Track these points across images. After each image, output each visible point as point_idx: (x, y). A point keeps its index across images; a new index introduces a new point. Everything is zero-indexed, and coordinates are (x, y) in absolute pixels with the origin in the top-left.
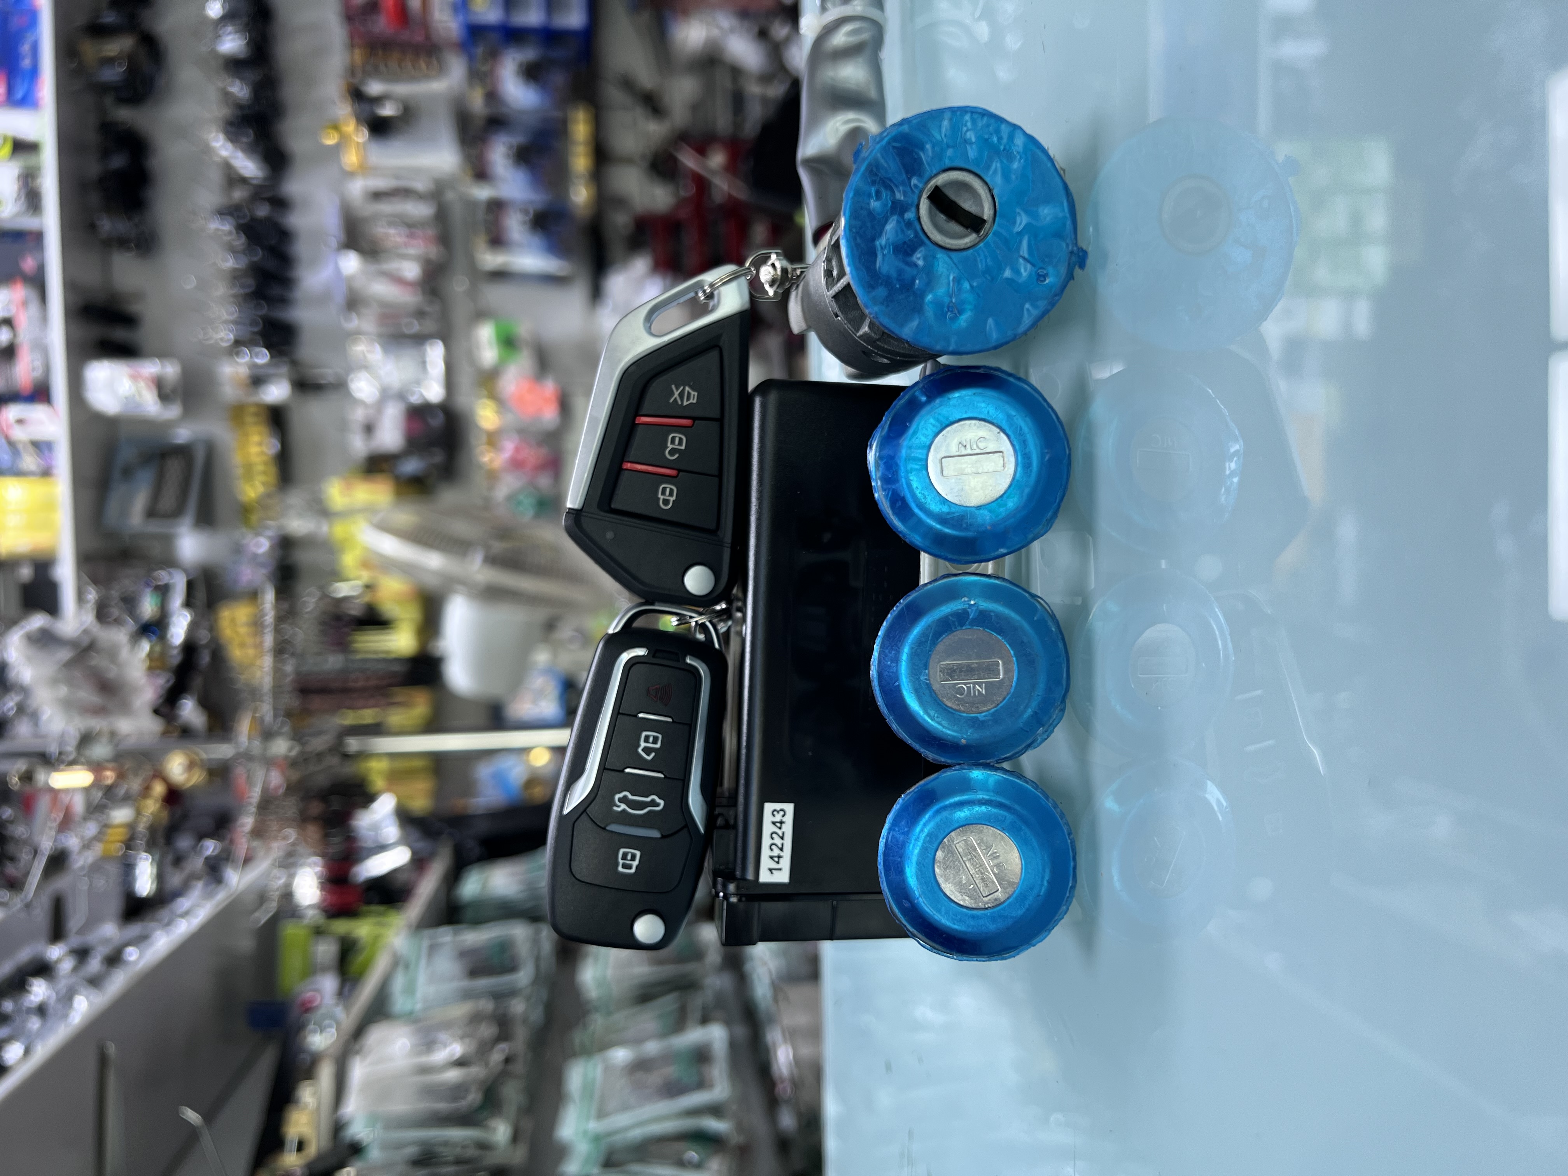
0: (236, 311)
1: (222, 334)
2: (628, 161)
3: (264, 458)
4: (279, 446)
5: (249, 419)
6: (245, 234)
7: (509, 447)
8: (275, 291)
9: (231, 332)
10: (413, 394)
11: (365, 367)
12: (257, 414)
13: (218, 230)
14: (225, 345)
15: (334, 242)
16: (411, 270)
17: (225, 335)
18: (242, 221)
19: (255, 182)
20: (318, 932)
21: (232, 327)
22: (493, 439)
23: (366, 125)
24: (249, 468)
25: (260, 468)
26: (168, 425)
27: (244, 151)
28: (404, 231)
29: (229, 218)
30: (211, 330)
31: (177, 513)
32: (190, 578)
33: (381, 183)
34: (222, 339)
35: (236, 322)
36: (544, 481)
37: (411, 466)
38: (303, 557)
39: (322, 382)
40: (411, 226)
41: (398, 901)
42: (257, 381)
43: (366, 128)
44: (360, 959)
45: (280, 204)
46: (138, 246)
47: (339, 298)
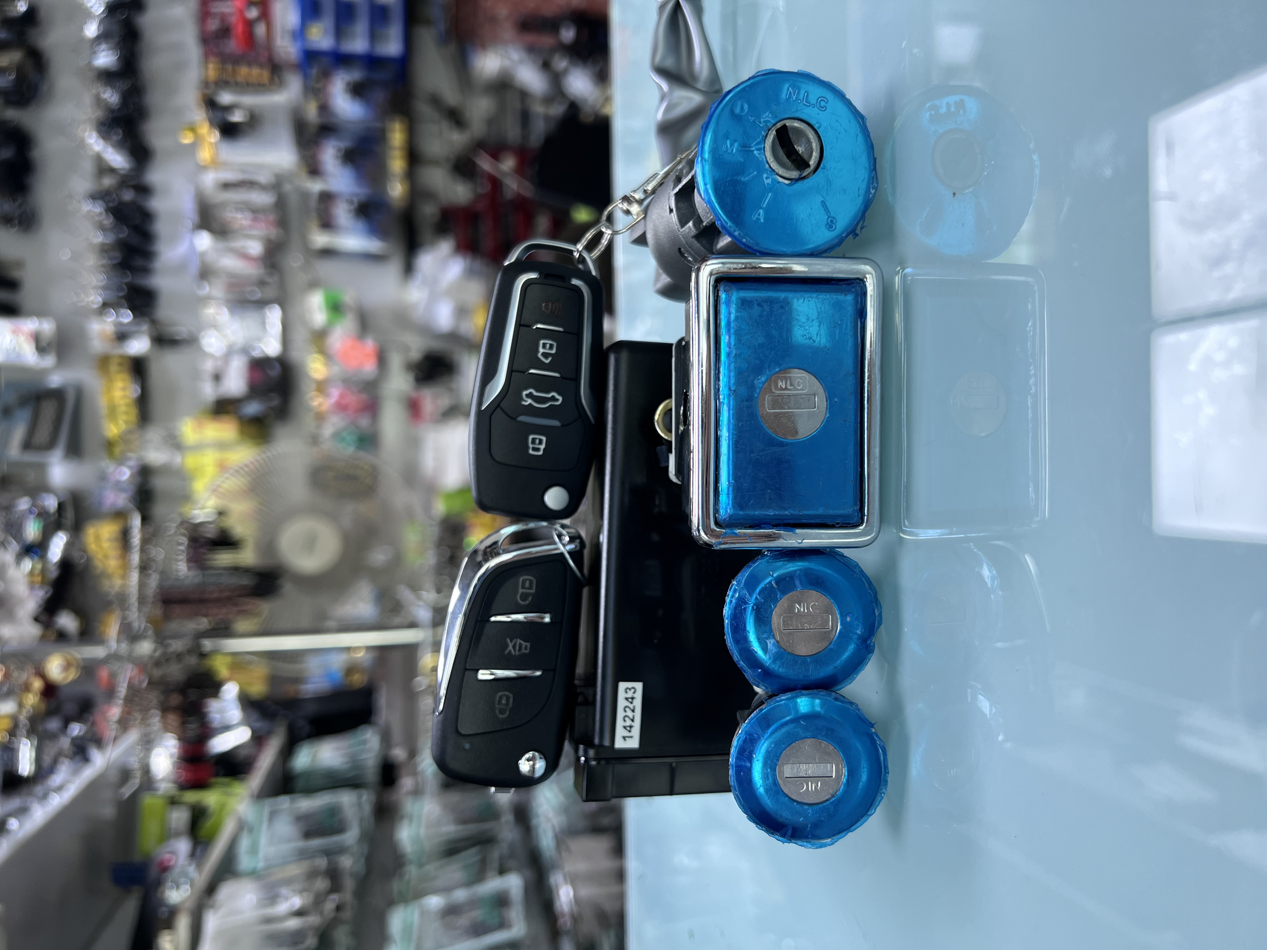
0: (104, 279)
1: (92, 298)
2: (435, 162)
3: (127, 401)
4: (139, 391)
5: (114, 367)
6: (113, 214)
7: (335, 393)
8: (139, 262)
9: (100, 296)
10: (254, 349)
11: (215, 326)
12: (120, 364)
13: (89, 211)
14: (95, 306)
15: (189, 224)
16: (255, 248)
17: (95, 299)
18: (111, 205)
19: (122, 172)
20: (173, 802)
21: (101, 292)
22: (322, 387)
23: (218, 128)
24: (113, 411)
25: (123, 409)
26: (44, 372)
27: (113, 146)
28: (249, 215)
29: (100, 202)
30: (82, 294)
31: (50, 445)
32: (61, 500)
33: (230, 176)
34: (93, 302)
35: (104, 288)
36: (364, 422)
37: (253, 408)
38: (159, 483)
39: (177, 338)
40: (255, 211)
41: (240, 774)
42: (122, 336)
43: (217, 129)
44: (209, 824)
45: (144, 190)
46: (20, 223)
47: (194, 269)
